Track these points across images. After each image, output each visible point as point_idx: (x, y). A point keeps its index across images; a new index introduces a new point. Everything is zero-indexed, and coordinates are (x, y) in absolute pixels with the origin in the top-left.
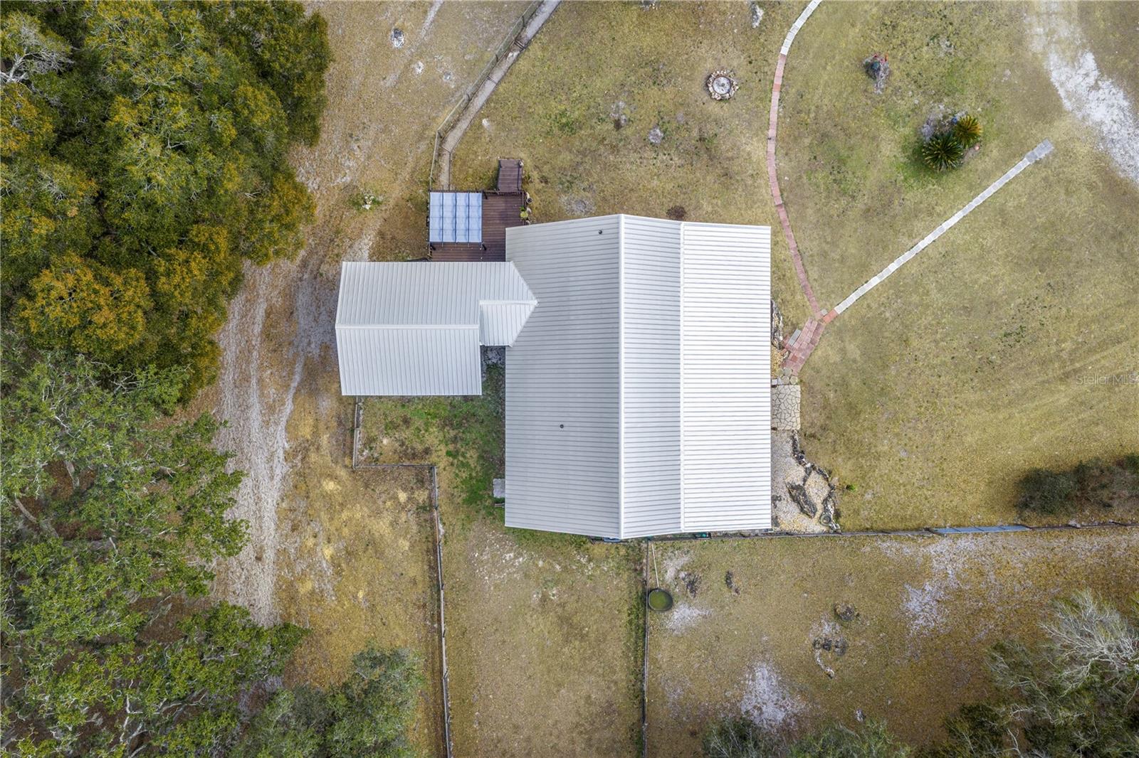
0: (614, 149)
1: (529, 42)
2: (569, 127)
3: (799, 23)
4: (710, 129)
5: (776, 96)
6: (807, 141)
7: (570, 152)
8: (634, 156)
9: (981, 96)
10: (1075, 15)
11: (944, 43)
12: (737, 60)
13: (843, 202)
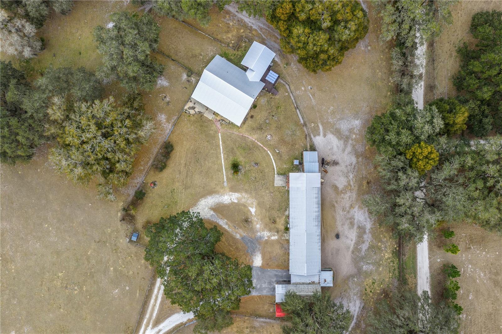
0: (269, 113)
1: (296, 109)
2: (278, 108)
3: (272, 157)
4: (263, 131)
5: (262, 146)
6: (251, 146)
7: (274, 105)
8: (266, 115)
9: (241, 179)
10: (245, 204)
11: (254, 179)
12: (272, 143)
13: (237, 146)
